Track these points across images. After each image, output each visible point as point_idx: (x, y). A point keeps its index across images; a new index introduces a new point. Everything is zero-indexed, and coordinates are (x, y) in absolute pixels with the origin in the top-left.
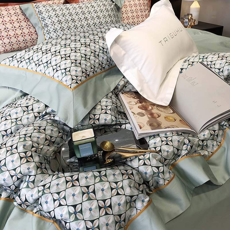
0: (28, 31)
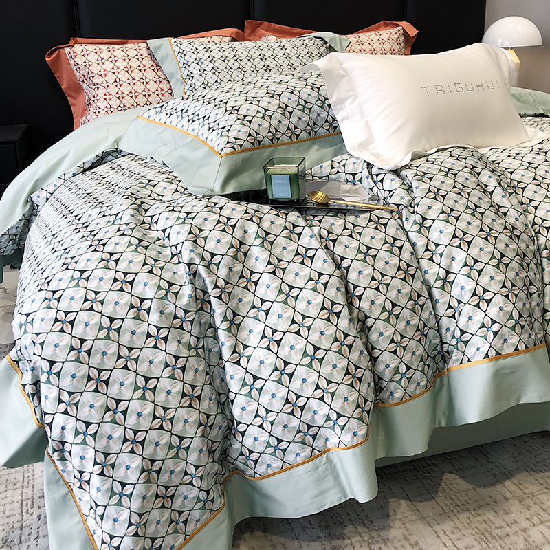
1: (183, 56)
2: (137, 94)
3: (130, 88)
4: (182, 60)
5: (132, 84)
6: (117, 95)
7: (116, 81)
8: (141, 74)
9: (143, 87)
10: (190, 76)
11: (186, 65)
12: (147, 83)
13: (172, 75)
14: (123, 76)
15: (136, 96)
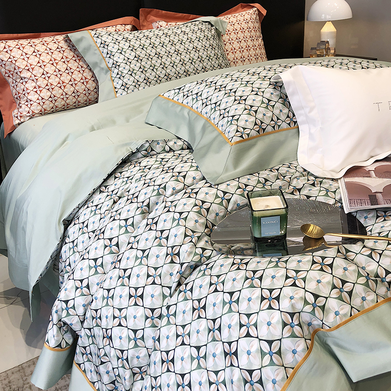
0: (80, 75)
1: (106, 47)
2: (64, 84)
3: (57, 80)
4: (105, 51)
5: (59, 76)
6: (47, 87)
7: (43, 74)
8: (65, 66)
9: (69, 77)
10: (116, 65)
11: (110, 55)
12: (72, 73)
13: (96, 64)
14: (50, 69)
15: (65, 86)
